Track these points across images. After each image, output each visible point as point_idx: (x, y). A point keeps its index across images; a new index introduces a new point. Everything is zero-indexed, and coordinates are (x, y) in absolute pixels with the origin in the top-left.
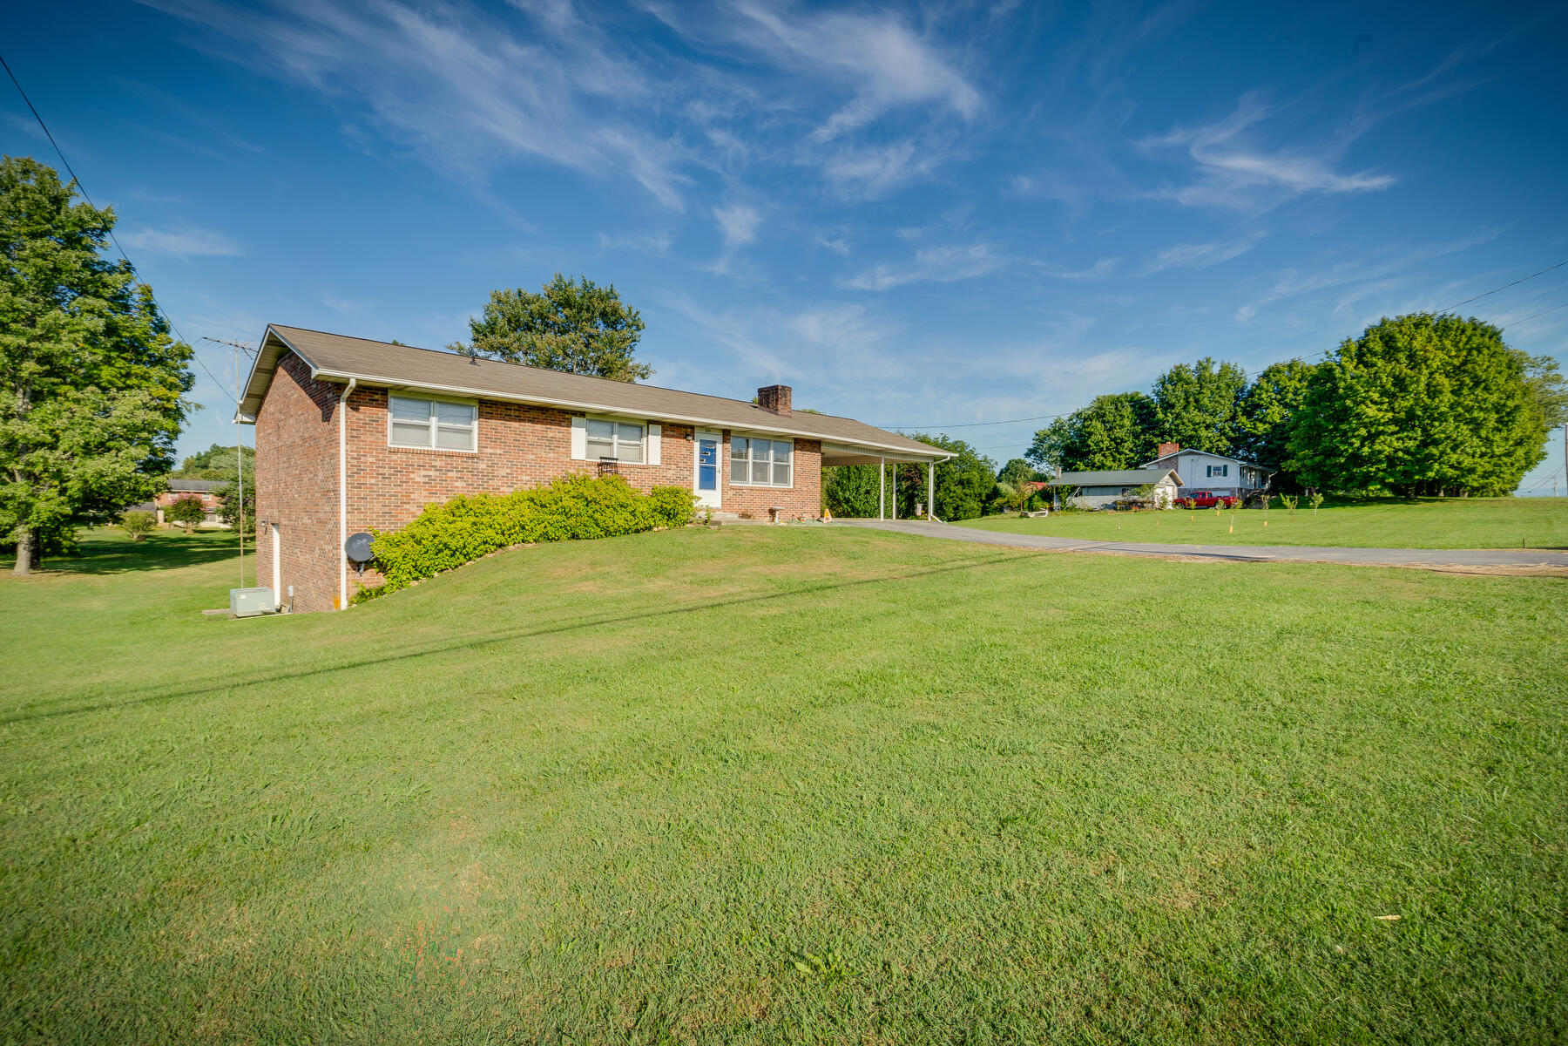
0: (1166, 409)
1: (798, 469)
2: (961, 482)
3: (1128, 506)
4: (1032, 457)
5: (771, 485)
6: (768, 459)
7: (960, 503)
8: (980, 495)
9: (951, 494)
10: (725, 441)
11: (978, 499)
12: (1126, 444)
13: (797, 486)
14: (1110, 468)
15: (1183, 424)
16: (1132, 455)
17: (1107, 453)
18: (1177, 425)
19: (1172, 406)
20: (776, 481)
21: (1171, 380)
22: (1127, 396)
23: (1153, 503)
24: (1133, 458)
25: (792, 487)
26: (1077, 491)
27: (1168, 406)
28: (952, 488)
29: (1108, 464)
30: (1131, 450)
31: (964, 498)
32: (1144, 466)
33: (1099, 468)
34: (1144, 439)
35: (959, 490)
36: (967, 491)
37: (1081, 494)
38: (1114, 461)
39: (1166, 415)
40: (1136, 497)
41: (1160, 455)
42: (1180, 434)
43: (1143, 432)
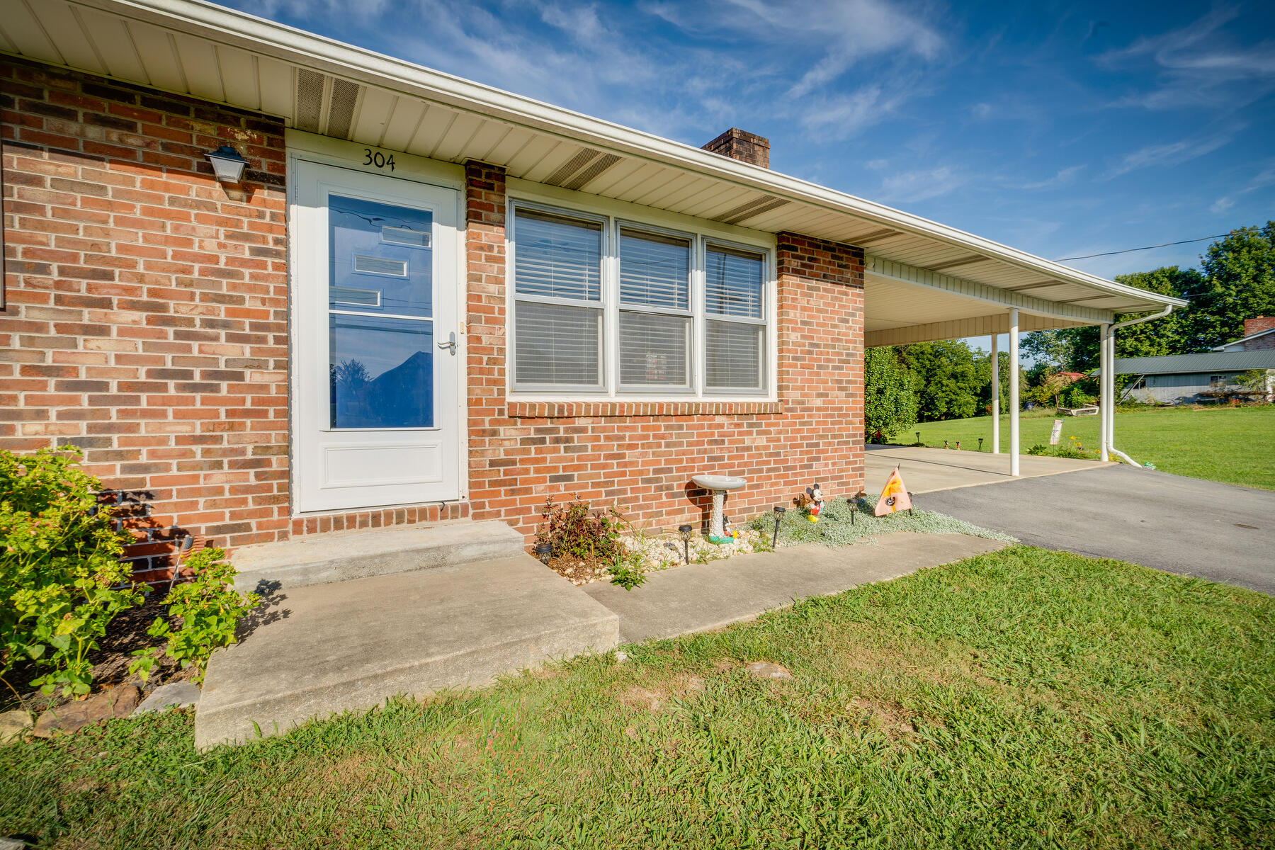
0: (1227, 281)
1: (794, 337)
2: (954, 376)
3: (1225, 399)
4: (1027, 347)
5: (699, 393)
6: (685, 303)
7: (954, 397)
8: (975, 388)
9: (944, 389)
10: (474, 215)
11: (972, 393)
12: (1169, 326)
13: (792, 395)
14: (1147, 354)
15: (1255, 296)
16: (1177, 338)
17: (1142, 337)
18: (1246, 299)
19: (1237, 277)
20: (715, 378)
21: (1227, 247)
22: (1163, 271)
23: (1265, 395)
24: (1179, 341)
25: (773, 397)
26: (1138, 381)
27: (1228, 278)
28: (945, 382)
29: (1144, 349)
30: (1176, 332)
31: (959, 392)
32: (1222, 348)
33: (1131, 354)
34: (1195, 319)
35: (952, 384)
36: (962, 385)
37: (1143, 385)
38: (1151, 345)
39: (1228, 289)
40: (1234, 388)
41: (1247, 334)
42: (1249, 309)
43: (1192, 309)
